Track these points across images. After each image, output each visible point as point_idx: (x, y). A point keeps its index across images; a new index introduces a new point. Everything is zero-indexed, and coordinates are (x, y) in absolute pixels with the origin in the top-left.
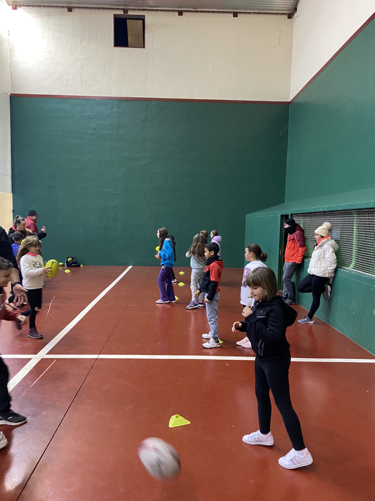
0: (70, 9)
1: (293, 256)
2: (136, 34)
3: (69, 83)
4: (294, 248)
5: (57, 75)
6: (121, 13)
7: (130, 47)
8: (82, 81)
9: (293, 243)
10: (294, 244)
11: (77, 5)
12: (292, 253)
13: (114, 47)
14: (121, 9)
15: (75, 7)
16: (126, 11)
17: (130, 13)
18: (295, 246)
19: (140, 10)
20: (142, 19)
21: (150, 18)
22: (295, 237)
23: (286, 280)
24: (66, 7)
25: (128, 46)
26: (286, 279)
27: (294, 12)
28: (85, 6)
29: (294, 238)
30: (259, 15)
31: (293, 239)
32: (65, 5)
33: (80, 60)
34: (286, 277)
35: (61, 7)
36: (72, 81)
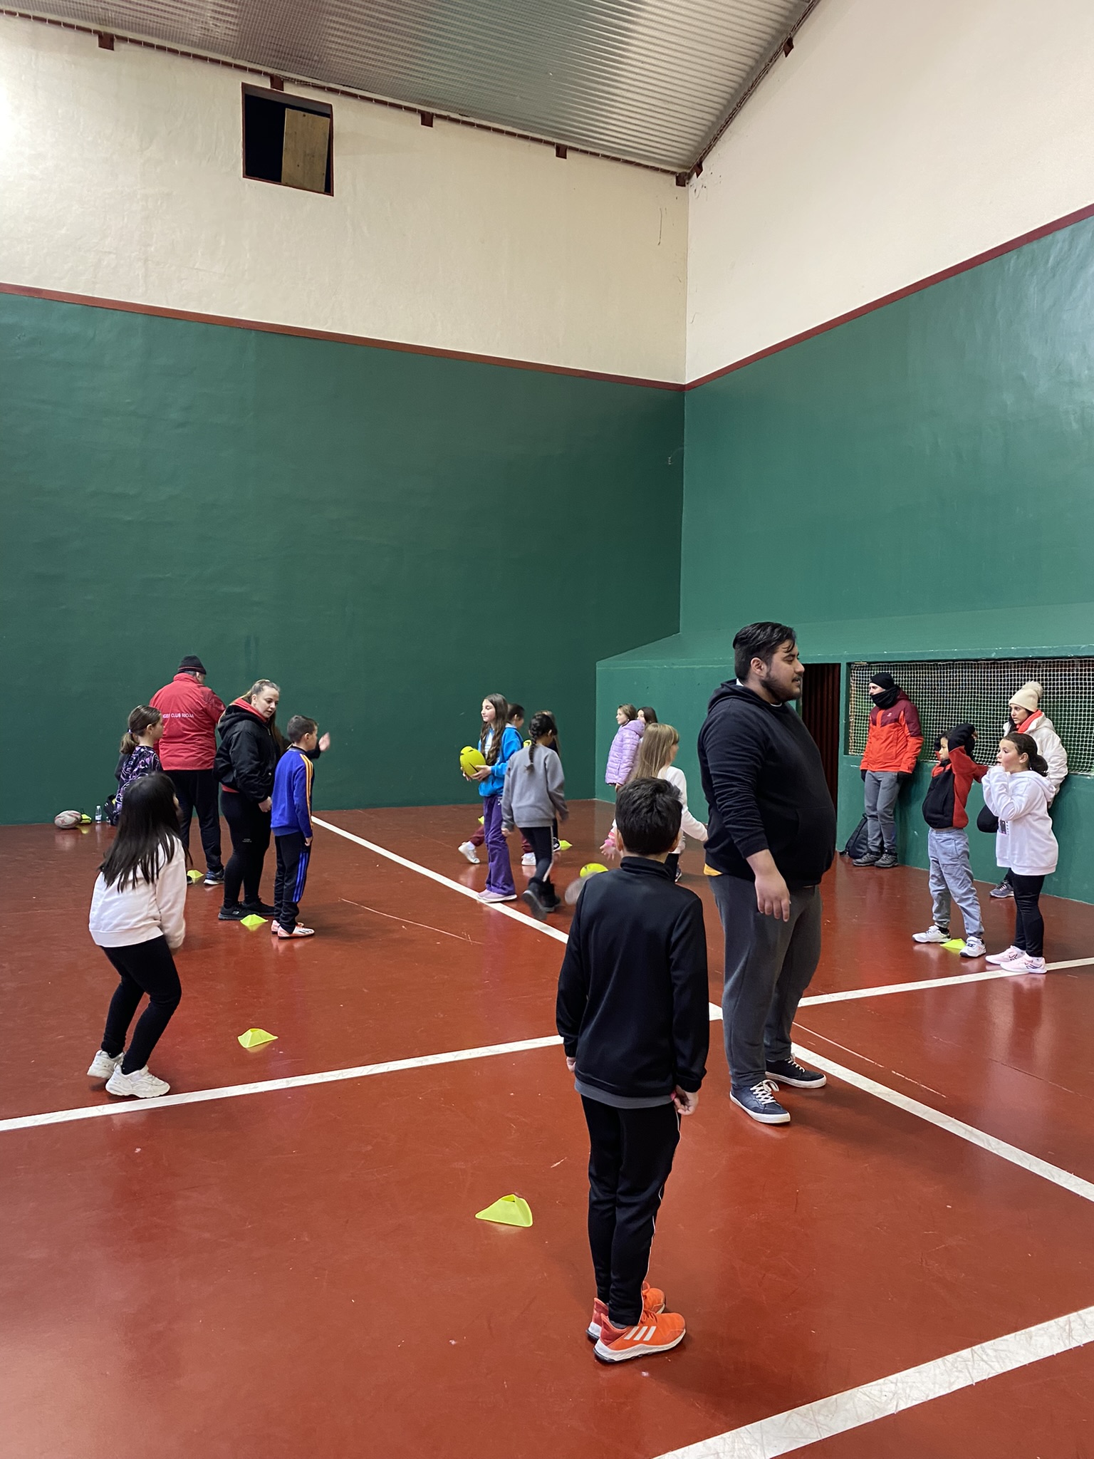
0: (107, 42)
1: (896, 758)
2: (308, 152)
3: (105, 263)
4: (898, 739)
5: (63, 231)
6: (266, 84)
7: (286, 185)
8: (146, 260)
9: (894, 728)
10: (898, 730)
11: (130, 35)
12: (894, 750)
13: (244, 177)
14: (266, 74)
15: (124, 39)
16: (277, 82)
17: (290, 90)
18: (900, 735)
19: (322, 88)
20: (325, 112)
21: (346, 115)
22: (900, 714)
23: (886, 812)
24: (96, 32)
25: (280, 181)
26: (887, 810)
27: (692, 171)
28: (156, 41)
29: (897, 717)
30: (615, 164)
31: (897, 720)
32: (93, 26)
33: (139, 197)
34: (886, 805)
35: (79, 28)
36: (113, 256)
